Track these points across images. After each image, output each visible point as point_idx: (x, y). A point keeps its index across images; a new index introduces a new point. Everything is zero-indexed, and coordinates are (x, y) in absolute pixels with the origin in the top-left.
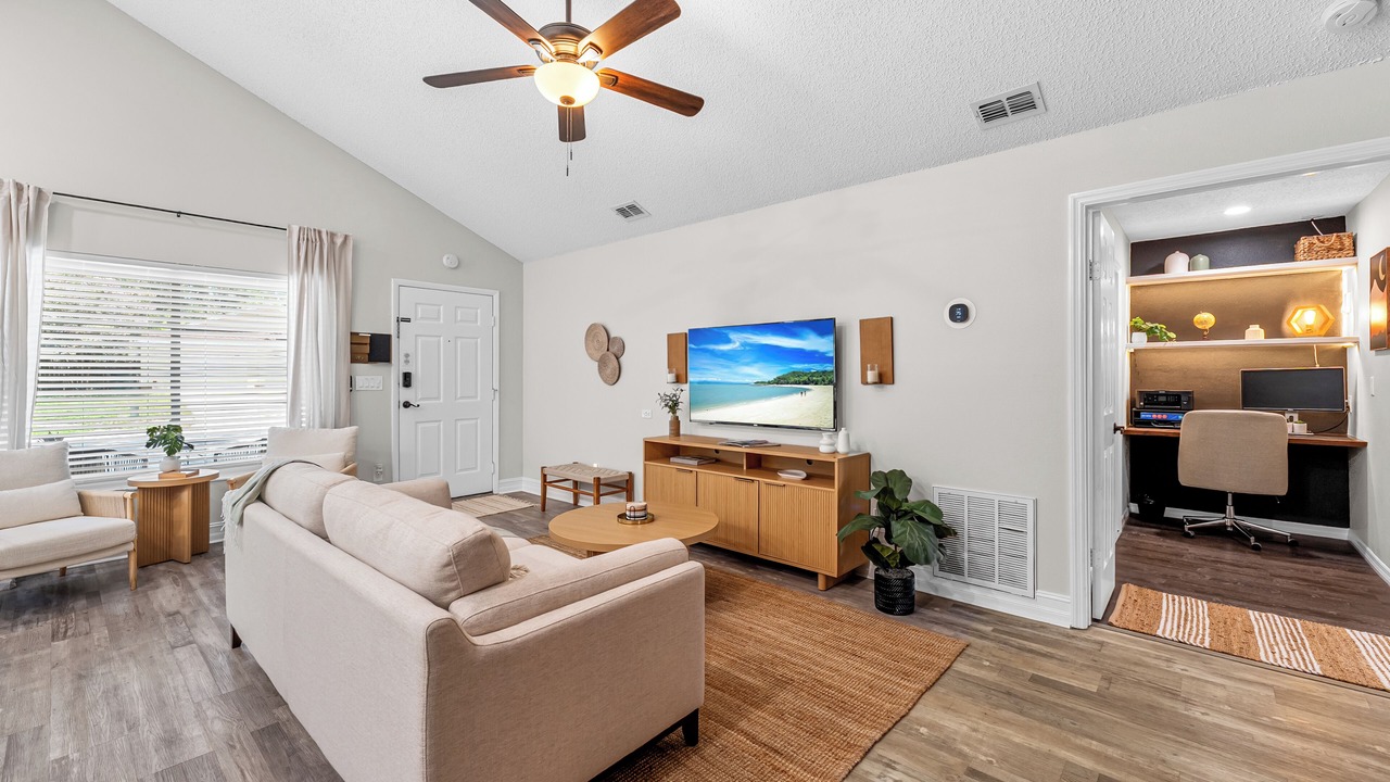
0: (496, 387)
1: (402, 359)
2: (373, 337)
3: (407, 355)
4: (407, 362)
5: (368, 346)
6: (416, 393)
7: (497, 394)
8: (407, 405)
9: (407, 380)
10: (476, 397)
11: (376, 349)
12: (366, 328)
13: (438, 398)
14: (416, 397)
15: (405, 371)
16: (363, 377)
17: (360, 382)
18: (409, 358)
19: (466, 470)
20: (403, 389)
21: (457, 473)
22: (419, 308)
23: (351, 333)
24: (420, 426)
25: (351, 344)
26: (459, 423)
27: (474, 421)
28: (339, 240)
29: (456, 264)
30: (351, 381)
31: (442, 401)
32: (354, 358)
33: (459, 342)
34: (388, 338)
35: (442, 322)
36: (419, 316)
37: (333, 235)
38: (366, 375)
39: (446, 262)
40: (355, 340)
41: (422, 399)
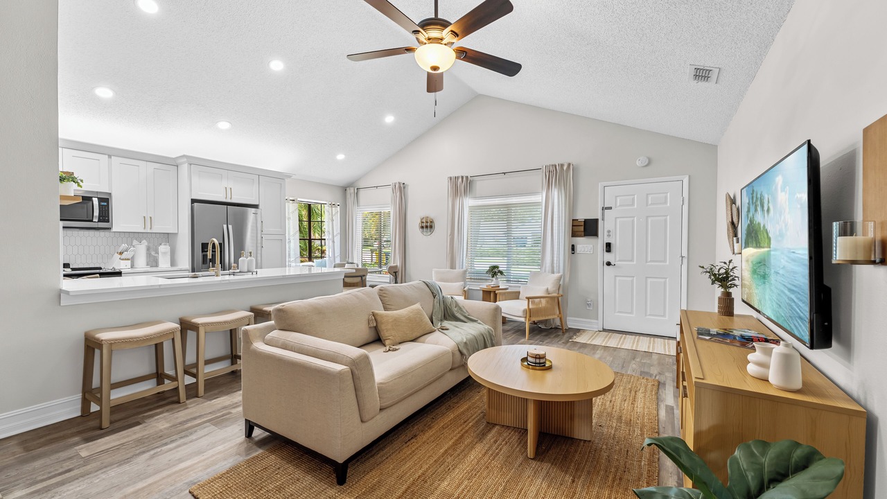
0: (685, 254)
1: (606, 233)
2: (586, 221)
3: (609, 231)
4: (609, 236)
5: (583, 227)
6: (615, 256)
7: (685, 261)
8: (609, 264)
9: (608, 247)
10: (665, 261)
11: (589, 228)
12: (581, 216)
13: (632, 260)
14: (615, 259)
15: (608, 242)
16: (581, 246)
17: (579, 248)
18: (611, 233)
19: (653, 315)
20: (606, 254)
21: (647, 317)
22: (618, 199)
23: (573, 220)
24: (618, 279)
25: (573, 226)
26: (649, 280)
27: (663, 280)
28: (565, 168)
29: (647, 162)
30: (573, 248)
31: (635, 263)
32: (574, 234)
33: (650, 220)
34: (596, 221)
35: (635, 206)
36: (618, 204)
37: (562, 165)
38: (583, 244)
39: (638, 163)
40: (575, 223)
41: (619, 261)
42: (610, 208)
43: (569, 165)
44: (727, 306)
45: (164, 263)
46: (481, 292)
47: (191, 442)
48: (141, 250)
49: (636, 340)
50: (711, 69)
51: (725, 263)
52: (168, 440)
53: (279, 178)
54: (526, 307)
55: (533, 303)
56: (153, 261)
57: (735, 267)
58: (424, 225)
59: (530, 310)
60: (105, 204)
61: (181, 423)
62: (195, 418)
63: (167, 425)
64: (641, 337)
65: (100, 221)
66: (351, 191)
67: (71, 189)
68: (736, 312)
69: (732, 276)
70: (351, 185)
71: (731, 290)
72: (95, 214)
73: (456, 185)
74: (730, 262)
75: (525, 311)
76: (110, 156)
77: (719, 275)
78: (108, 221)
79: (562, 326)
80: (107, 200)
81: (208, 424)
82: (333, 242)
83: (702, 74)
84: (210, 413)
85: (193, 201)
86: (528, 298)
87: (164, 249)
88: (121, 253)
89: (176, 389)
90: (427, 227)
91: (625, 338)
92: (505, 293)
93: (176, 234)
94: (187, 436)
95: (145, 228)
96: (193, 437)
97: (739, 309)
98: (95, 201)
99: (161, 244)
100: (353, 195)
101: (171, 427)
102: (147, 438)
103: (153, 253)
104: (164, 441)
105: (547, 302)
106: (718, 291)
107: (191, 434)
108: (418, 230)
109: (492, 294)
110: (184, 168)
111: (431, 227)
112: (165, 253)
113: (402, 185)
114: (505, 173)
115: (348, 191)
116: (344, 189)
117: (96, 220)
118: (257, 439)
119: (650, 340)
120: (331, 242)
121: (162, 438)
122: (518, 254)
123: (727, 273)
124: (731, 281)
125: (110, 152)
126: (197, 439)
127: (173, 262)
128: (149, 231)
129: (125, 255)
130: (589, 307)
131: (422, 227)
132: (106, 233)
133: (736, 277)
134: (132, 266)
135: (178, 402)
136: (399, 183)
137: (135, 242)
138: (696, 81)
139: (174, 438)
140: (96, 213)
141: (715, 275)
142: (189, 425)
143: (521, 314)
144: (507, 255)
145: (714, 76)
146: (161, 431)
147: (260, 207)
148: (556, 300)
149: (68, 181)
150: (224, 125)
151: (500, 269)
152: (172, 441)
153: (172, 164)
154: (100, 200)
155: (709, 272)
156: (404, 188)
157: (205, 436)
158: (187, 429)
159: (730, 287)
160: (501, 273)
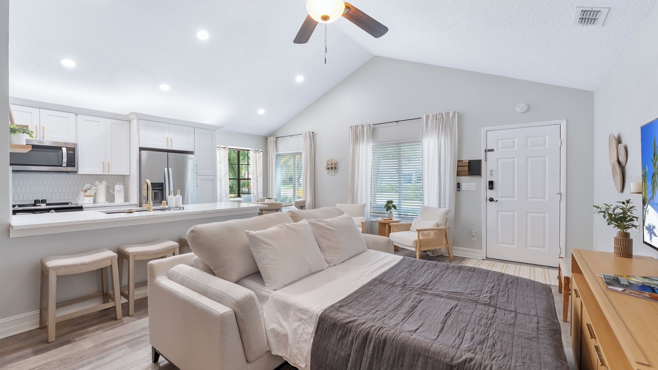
0: (563, 191)
1: (489, 173)
2: (470, 162)
3: (491, 171)
4: (491, 175)
5: (467, 168)
6: (497, 193)
7: (564, 198)
8: (491, 200)
9: (491, 183)
10: (544, 197)
11: (473, 168)
12: (467, 157)
13: (513, 197)
14: (498, 196)
15: (490, 180)
16: (465, 184)
17: (464, 186)
18: (493, 173)
19: (534, 246)
20: (489, 191)
21: (528, 248)
22: (500, 142)
23: (458, 161)
24: (500, 213)
25: (458, 166)
26: (529, 215)
27: (543, 215)
28: (451, 116)
29: (526, 109)
30: (459, 185)
31: (516, 199)
32: (459, 174)
33: (529, 160)
34: (480, 161)
35: (516, 148)
36: (500, 147)
37: (448, 114)
38: (468, 182)
39: (518, 110)
40: (460, 163)
41: (501, 197)
42: (493, 150)
43: (454, 113)
44: (625, 248)
45: (119, 199)
46: (378, 224)
47: (105, 364)
48: (102, 188)
49: (518, 269)
50: (599, 9)
51: (623, 203)
52: (85, 362)
53: (210, 130)
54: (417, 238)
55: (423, 235)
56: (110, 197)
57: (633, 207)
58: (330, 166)
59: (420, 241)
60: (72, 152)
61: (103, 344)
62: (115, 339)
63: (91, 345)
64: (522, 266)
65: (68, 166)
66: (271, 140)
67: (22, 139)
68: (634, 253)
69: (629, 216)
70: (272, 135)
71: (629, 231)
72: (63, 161)
73: (356, 133)
74: (628, 202)
75: (416, 242)
76: (77, 115)
77: (615, 215)
78: (74, 166)
79: (449, 254)
80: (74, 150)
81: (125, 345)
82: (257, 181)
83: (588, 17)
84: (130, 334)
85: (141, 149)
86: (419, 231)
87: (119, 188)
88: (85, 191)
89: (114, 307)
90: (332, 168)
91: (507, 267)
92: (397, 226)
93: (128, 176)
94: (104, 358)
95: (103, 171)
96: (108, 359)
97: (638, 250)
98: (64, 150)
99: (116, 184)
100: (272, 143)
101: (93, 347)
102: (70, 358)
103: (111, 191)
104: (82, 363)
105: (435, 234)
106: (614, 232)
107: (108, 355)
108: (325, 171)
109: (387, 226)
110: (134, 123)
111: (335, 168)
112: (119, 191)
113: (311, 134)
114: (397, 122)
115: (268, 140)
116: (266, 138)
117: (64, 165)
118: (161, 365)
119: (530, 269)
120: (255, 181)
121: (81, 359)
122: (406, 190)
123: (624, 213)
124: (629, 221)
125: (77, 112)
126: (110, 362)
127: (126, 199)
128: (107, 174)
129: (88, 193)
130: (473, 238)
131: (328, 168)
132: (72, 176)
133: (634, 217)
134: (95, 202)
135: (116, 319)
136: (309, 132)
137: (97, 183)
138: (581, 25)
139: (91, 359)
140: (65, 160)
141: (610, 215)
142: (109, 346)
143: (412, 244)
144: (398, 190)
145: (601, 18)
146: (84, 351)
147: (195, 153)
148: (444, 232)
149: (20, 132)
150: (165, 87)
151: (394, 204)
152: (89, 363)
153: (125, 120)
154: (68, 149)
155: (604, 212)
156: (313, 136)
157: (118, 358)
158: (106, 350)
159: (628, 228)
160: (394, 207)
